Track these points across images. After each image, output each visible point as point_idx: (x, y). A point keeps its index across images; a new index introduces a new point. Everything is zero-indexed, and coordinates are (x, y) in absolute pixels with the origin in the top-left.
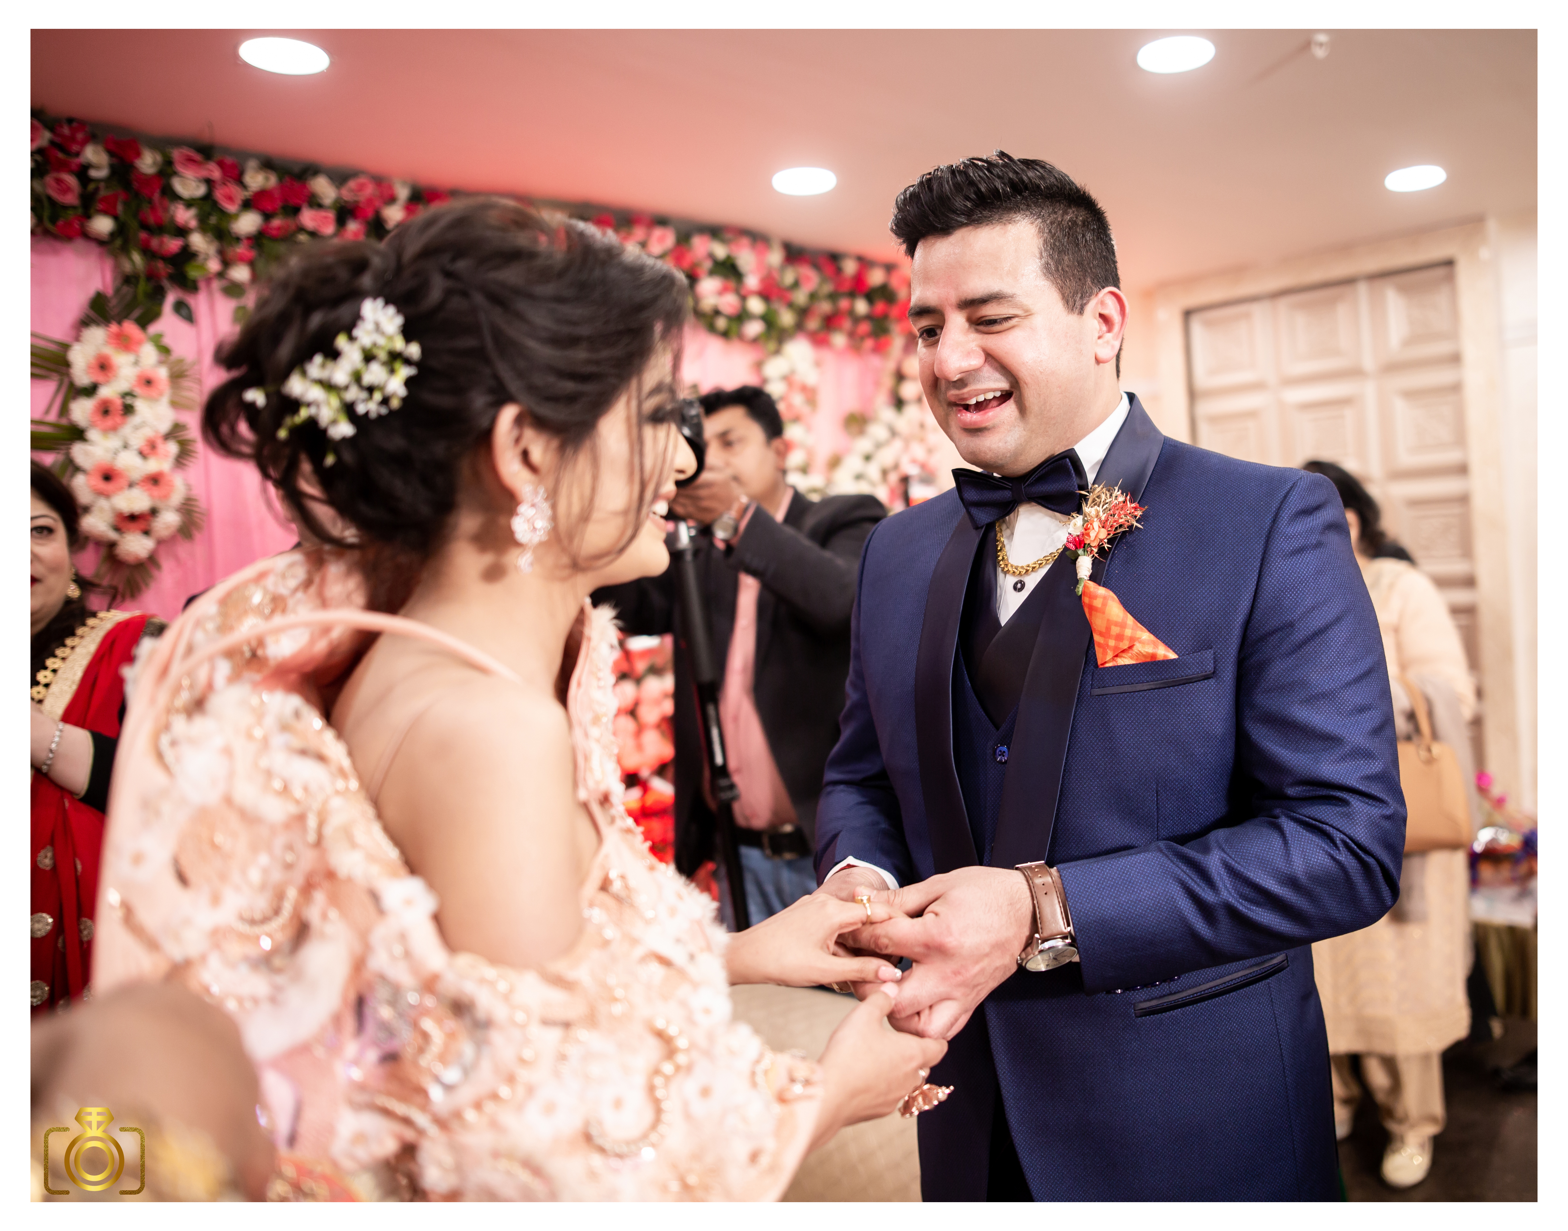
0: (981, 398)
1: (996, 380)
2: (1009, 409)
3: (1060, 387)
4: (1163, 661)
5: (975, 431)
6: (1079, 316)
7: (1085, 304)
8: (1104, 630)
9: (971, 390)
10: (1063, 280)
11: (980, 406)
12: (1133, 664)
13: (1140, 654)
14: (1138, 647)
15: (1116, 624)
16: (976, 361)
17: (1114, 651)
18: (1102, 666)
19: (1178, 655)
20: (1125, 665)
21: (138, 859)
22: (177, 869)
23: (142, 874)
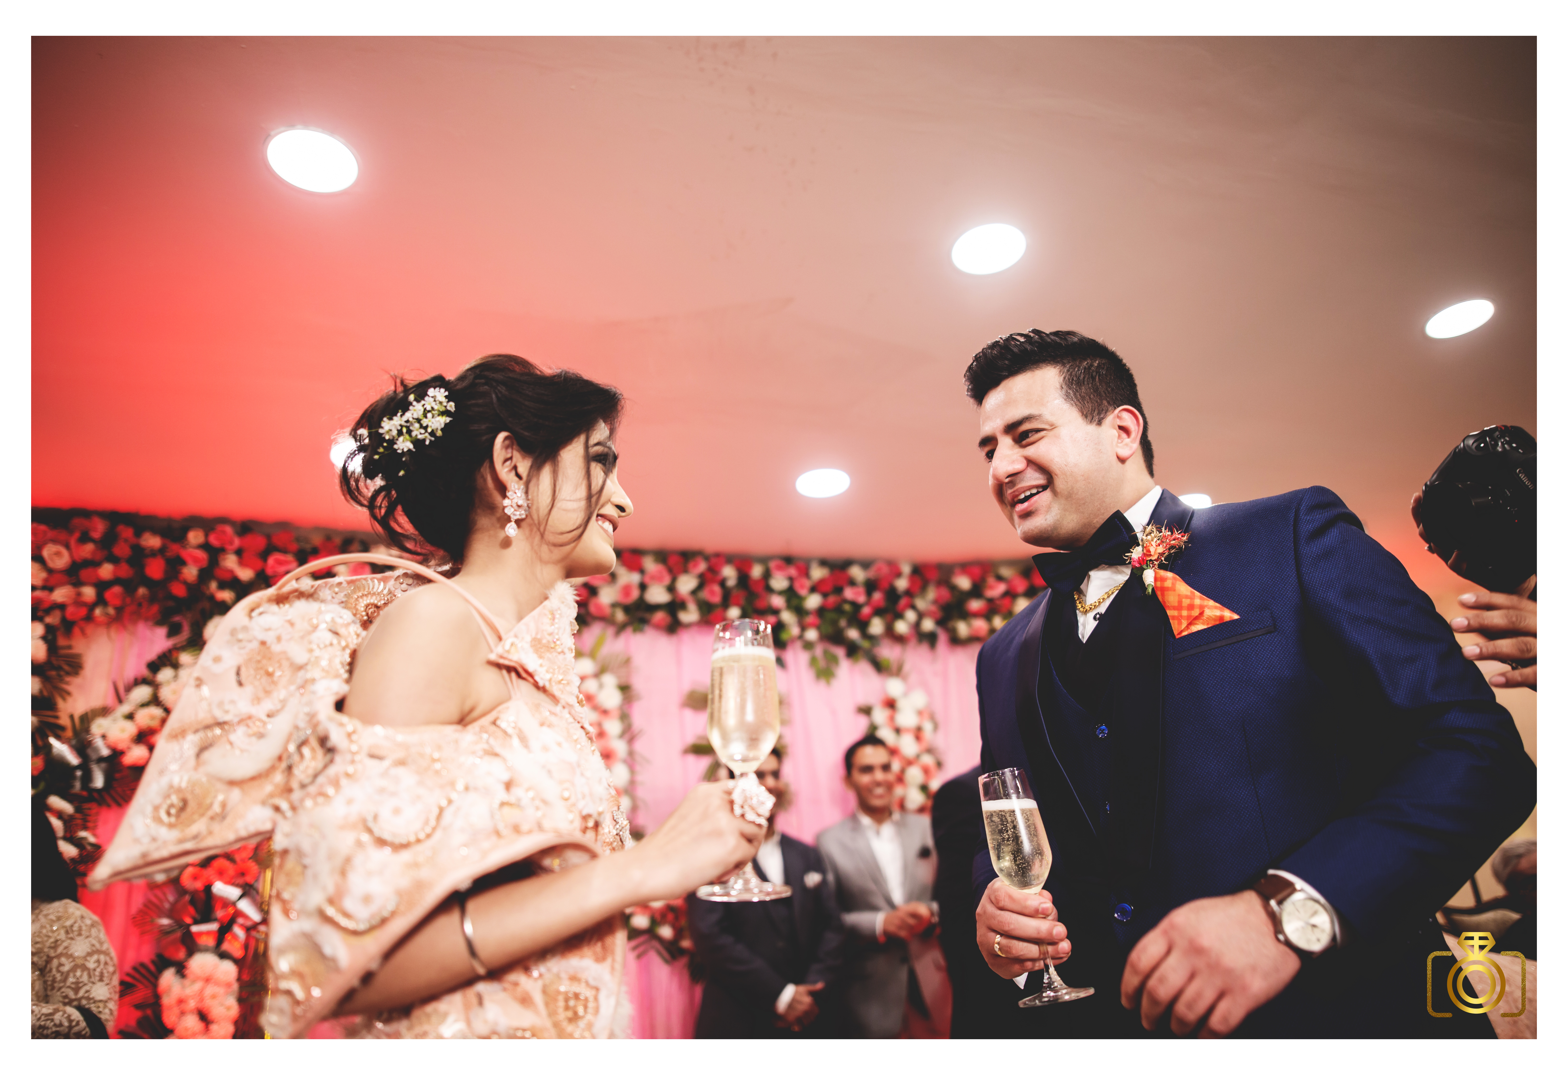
0: (1028, 493)
1: (1036, 479)
2: (1046, 495)
3: (1083, 476)
4: (1230, 621)
5: (1026, 515)
6: (1097, 426)
7: (1103, 418)
8: (1176, 604)
9: (1019, 488)
10: (1082, 403)
11: (1027, 499)
12: (1205, 629)
13: (1209, 618)
14: (1208, 613)
15: (1187, 597)
16: (1020, 465)
17: (1188, 619)
18: (1179, 636)
19: (1240, 616)
20: (1199, 631)
21: (217, 659)
22: (238, 674)
23: (217, 668)
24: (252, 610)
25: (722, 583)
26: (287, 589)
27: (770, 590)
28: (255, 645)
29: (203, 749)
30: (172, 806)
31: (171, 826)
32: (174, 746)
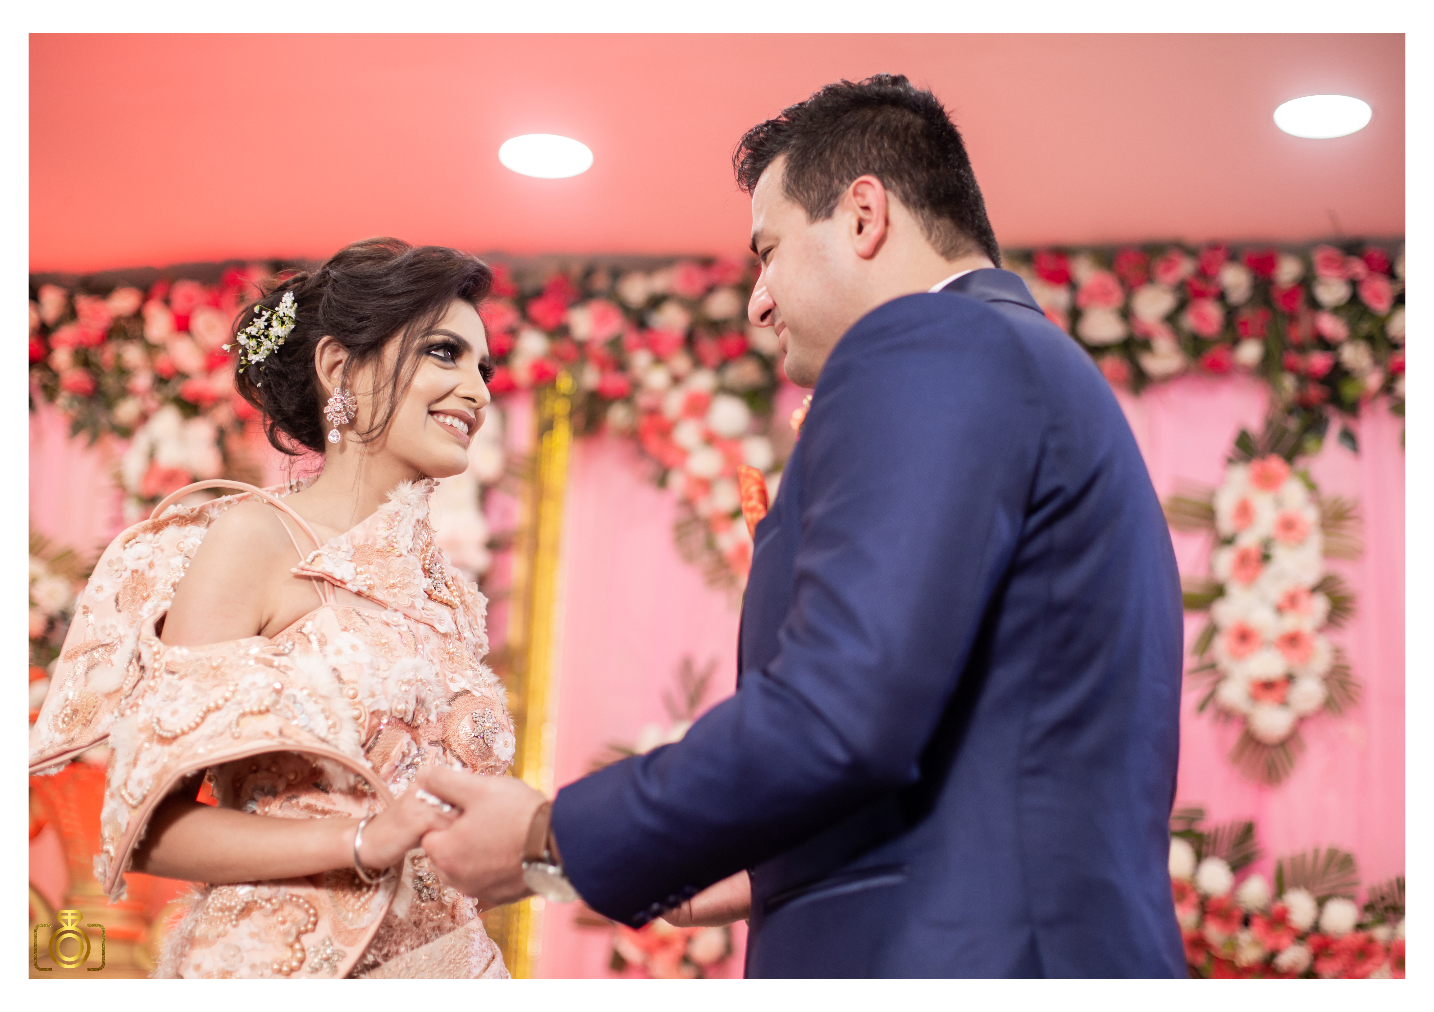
21: (100, 589)
22: (117, 601)
23: (100, 597)
24: (128, 541)
25: (1221, 296)
26: (162, 517)
27: (1315, 305)
28: (127, 574)
29: (91, 667)
30: (66, 715)
31: (62, 731)
32: (69, 665)
